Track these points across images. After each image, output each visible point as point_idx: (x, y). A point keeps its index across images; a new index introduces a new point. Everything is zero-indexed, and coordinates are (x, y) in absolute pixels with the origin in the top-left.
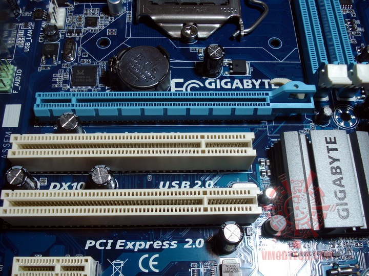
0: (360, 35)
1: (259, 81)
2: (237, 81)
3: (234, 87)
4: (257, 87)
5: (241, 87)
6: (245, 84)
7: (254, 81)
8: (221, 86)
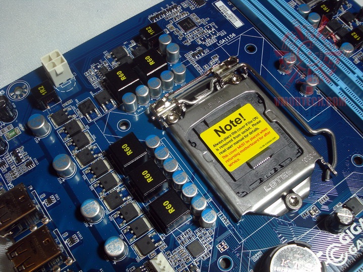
2: (361, 220)
8: (354, 235)
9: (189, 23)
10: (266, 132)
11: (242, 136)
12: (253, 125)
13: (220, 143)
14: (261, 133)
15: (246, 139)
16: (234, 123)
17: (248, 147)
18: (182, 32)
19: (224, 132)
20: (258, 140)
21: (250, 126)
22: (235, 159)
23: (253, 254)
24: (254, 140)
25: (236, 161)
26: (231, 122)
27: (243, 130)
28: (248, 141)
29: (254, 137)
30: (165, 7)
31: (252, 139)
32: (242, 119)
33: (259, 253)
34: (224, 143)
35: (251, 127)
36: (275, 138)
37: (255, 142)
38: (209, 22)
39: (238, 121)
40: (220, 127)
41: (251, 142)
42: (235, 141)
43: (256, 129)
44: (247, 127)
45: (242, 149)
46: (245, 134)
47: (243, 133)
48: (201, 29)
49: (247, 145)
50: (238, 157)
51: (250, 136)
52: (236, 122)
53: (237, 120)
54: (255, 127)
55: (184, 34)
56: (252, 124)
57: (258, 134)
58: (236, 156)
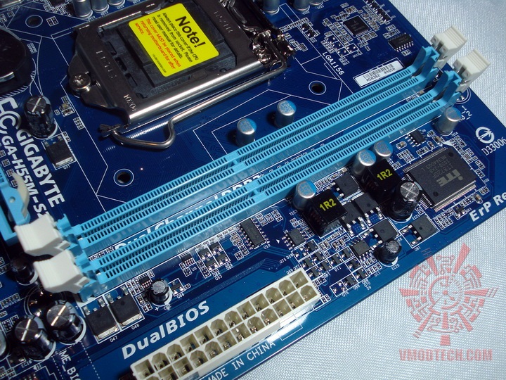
0: (206, 277)
1: (53, 182)
2: (41, 159)
3: (29, 159)
4: (42, 183)
5: (33, 167)
6: (41, 169)
7: (50, 176)
8: (24, 146)
9: (358, 27)
10: (175, 65)
11: (174, 41)
12: (187, 53)
13: (168, 19)
14: (175, 60)
15: (168, 44)
16: (193, 36)
17: (157, 44)
18: (344, 19)
19: (181, 24)
20: (165, 55)
21: (187, 50)
22: (144, 30)
23: (36, 46)
24: (166, 51)
25: (141, 30)
26: (194, 34)
27: (182, 43)
28: (165, 45)
29: (169, 52)
30: (385, 8)
31: (168, 49)
32: (196, 44)
33: (35, 50)
34: (167, 23)
35: (184, 51)
36: (165, 72)
37: (162, 52)
38: (363, 50)
39: (194, 39)
40: (189, 22)
41: (163, 48)
42: (168, 33)
43: (180, 56)
44: (184, 47)
45: (156, 38)
46: (175, 44)
47: (177, 42)
48: (350, 39)
49: (160, 43)
50: (146, 33)
51: (172, 49)
52: (193, 38)
53: (196, 40)
54: (184, 55)
55: (341, 21)
56: (189, 53)
57: (172, 56)
58: (148, 30)
